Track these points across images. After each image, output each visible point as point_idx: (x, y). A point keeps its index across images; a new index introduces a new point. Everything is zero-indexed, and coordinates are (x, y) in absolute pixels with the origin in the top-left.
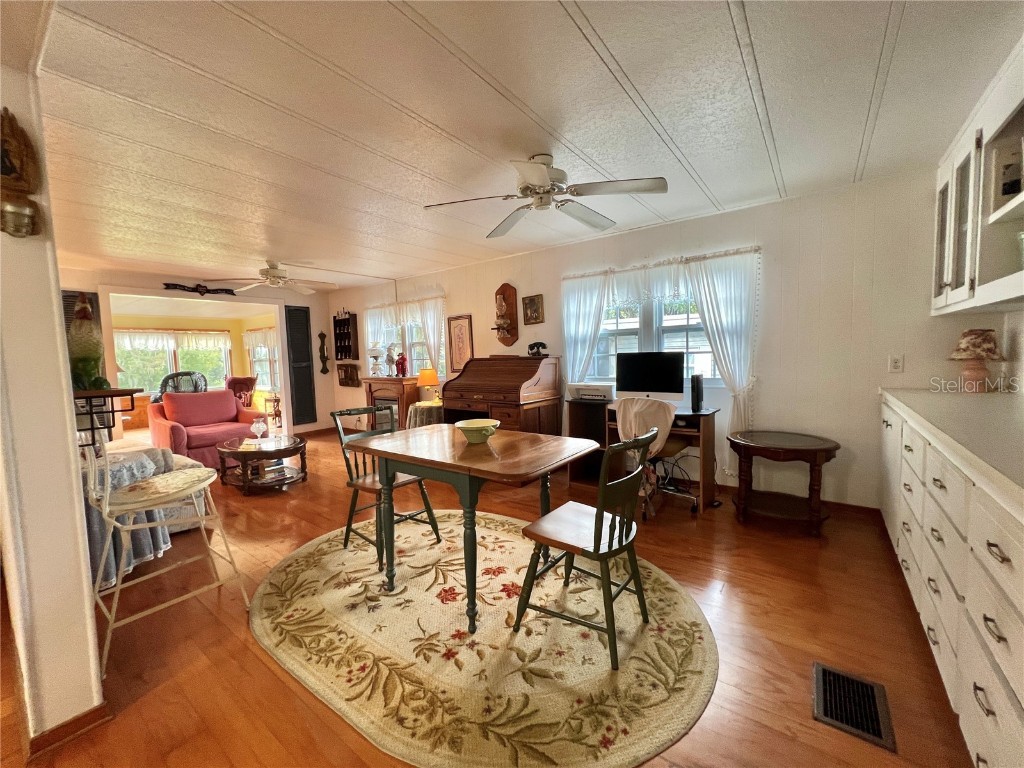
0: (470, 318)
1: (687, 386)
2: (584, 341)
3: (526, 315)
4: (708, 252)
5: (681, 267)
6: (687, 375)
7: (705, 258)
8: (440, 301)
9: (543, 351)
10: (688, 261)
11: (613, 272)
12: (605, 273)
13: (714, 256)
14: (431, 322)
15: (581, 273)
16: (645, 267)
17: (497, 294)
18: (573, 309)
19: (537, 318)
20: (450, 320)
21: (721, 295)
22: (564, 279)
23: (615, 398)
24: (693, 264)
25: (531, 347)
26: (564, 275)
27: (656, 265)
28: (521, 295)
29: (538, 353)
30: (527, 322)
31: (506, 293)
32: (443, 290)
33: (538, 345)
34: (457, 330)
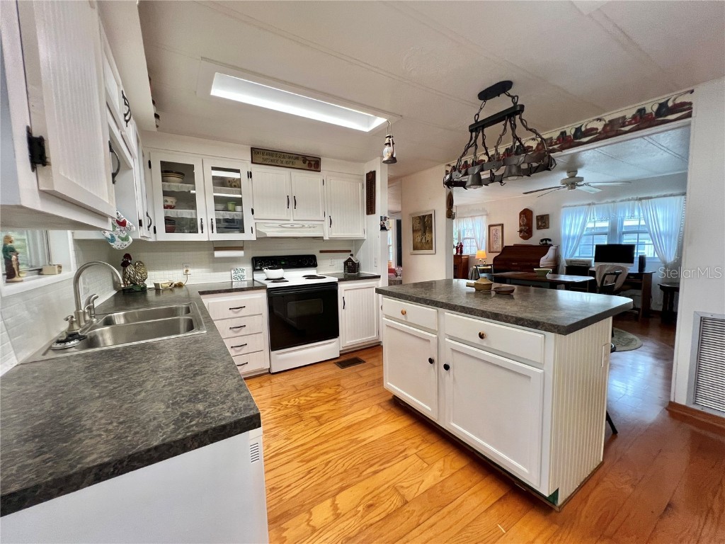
0: (502, 225)
1: (636, 261)
2: (574, 238)
3: (538, 224)
4: (653, 195)
5: (637, 202)
6: (636, 256)
7: (651, 198)
8: (485, 217)
9: (548, 242)
10: (641, 199)
11: (594, 204)
12: (589, 204)
13: (658, 197)
14: (478, 228)
15: (575, 204)
16: (614, 202)
17: (521, 214)
18: (568, 222)
19: (545, 226)
20: (490, 226)
21: (660, 216)
22: (564, 207)
23: (593, 266)
24: (643, 201)
25: (542, 241)
26: (564, 205)
27: (621, 201)
28: (536, 214)
29: (546, 244)
30: (539, 228)
31: (526, 214)
32: (486, 211)
33: (546, 240)
34: (494, 232)
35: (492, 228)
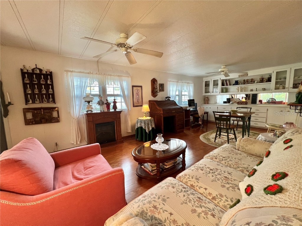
0: (141, 87)
3: (160, 89)
10: (188, 83)
16: (183, 82)
19: (162, 90)
20: (133, 86)
25: (166, 98)
27: (185, 83)
29: (168, 99)
33: (168, 97)
34: (136, 91)
35: (135, 88)
